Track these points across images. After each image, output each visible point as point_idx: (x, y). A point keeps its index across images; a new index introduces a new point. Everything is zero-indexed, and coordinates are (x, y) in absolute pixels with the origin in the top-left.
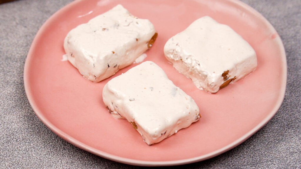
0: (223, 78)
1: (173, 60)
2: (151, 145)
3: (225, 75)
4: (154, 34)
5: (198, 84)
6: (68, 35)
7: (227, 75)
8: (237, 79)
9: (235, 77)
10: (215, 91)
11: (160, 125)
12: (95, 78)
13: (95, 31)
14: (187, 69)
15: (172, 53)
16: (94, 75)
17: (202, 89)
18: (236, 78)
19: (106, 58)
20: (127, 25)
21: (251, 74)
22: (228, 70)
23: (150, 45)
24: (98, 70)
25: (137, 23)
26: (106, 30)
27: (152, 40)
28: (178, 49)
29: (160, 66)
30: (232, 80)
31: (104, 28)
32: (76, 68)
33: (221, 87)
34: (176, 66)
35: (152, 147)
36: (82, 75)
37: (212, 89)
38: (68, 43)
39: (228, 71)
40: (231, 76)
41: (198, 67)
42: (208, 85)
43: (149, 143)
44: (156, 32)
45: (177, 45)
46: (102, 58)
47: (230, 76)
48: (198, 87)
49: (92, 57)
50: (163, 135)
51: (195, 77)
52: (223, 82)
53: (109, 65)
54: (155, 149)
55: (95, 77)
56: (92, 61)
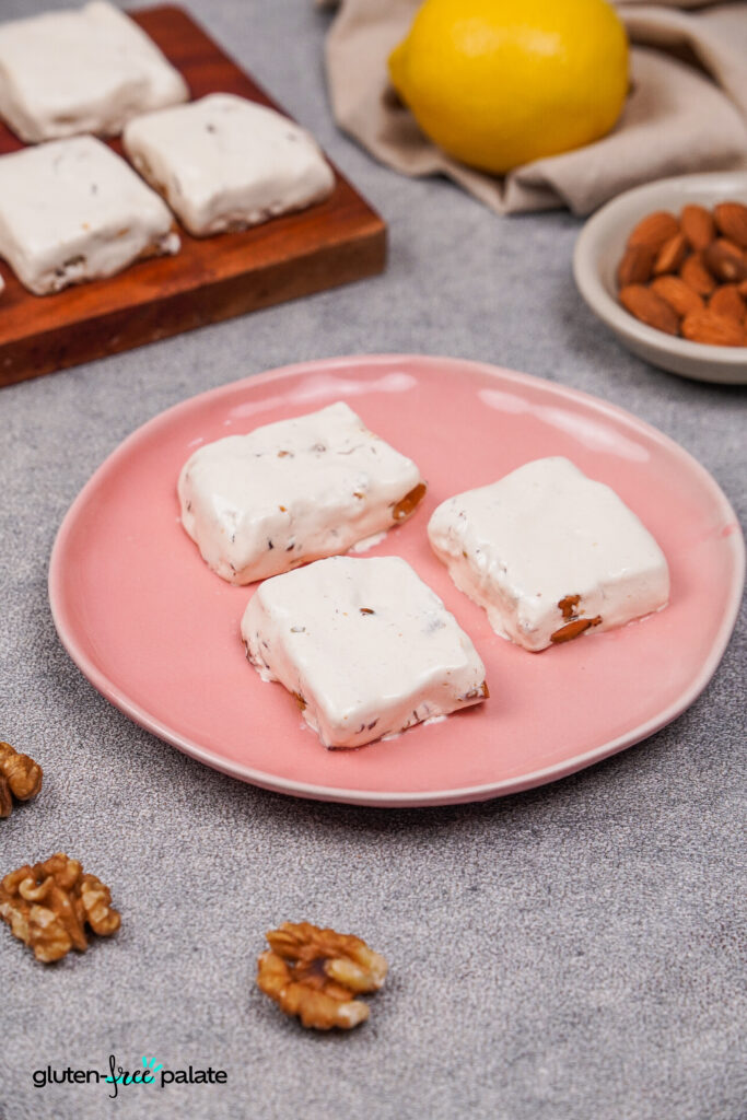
0: (560, 612)
1: (448, 554)
2: (333, 749)
3: (567, 606)
4: (414, 485)
5: (499, 623)
6: (191, 460)
7: (574, 608)
8: (603, 623)
9: (599, 617)
10: (539, 647)
11: (359, 702)
12: (233, 572)
13: (258, 456)
14: (475, 579)
15: (446, 536)
16: (231, 561)
17: (506, 637)
18: (600, 622)
19: (265, 524)
20: (347, 450)
21: (647, 618)
22: (579, 593)
23: (402, 514)
24: (241, 552)
25: (374, 450)
26: (287, 457)
27: (408, 502)
28: (462, 527)
29: (415, 569)
30: (589, 624)
31: (284, 449)
32: (196, 545)
33: (559, 639)
34: (456, 572)
35: (332, 754)
36: (206, 563)
37: (528, 638)
38: (187, 476)
39: (578, 598)
40: (585, 612)
41: (500, 576)
42: (519, 629)
43: (328, 743)
44: (424, 483)
45: (461, 514)
46: (255, 521)
47: (582, 612)
48: (498, 632)
49: (234, 515)
50: (366, 729)
51: (494, 603)
52: (561, 624)
53: (273, 543)
54: (342, 760)
55: (233, 568)
56: (230, 528)
